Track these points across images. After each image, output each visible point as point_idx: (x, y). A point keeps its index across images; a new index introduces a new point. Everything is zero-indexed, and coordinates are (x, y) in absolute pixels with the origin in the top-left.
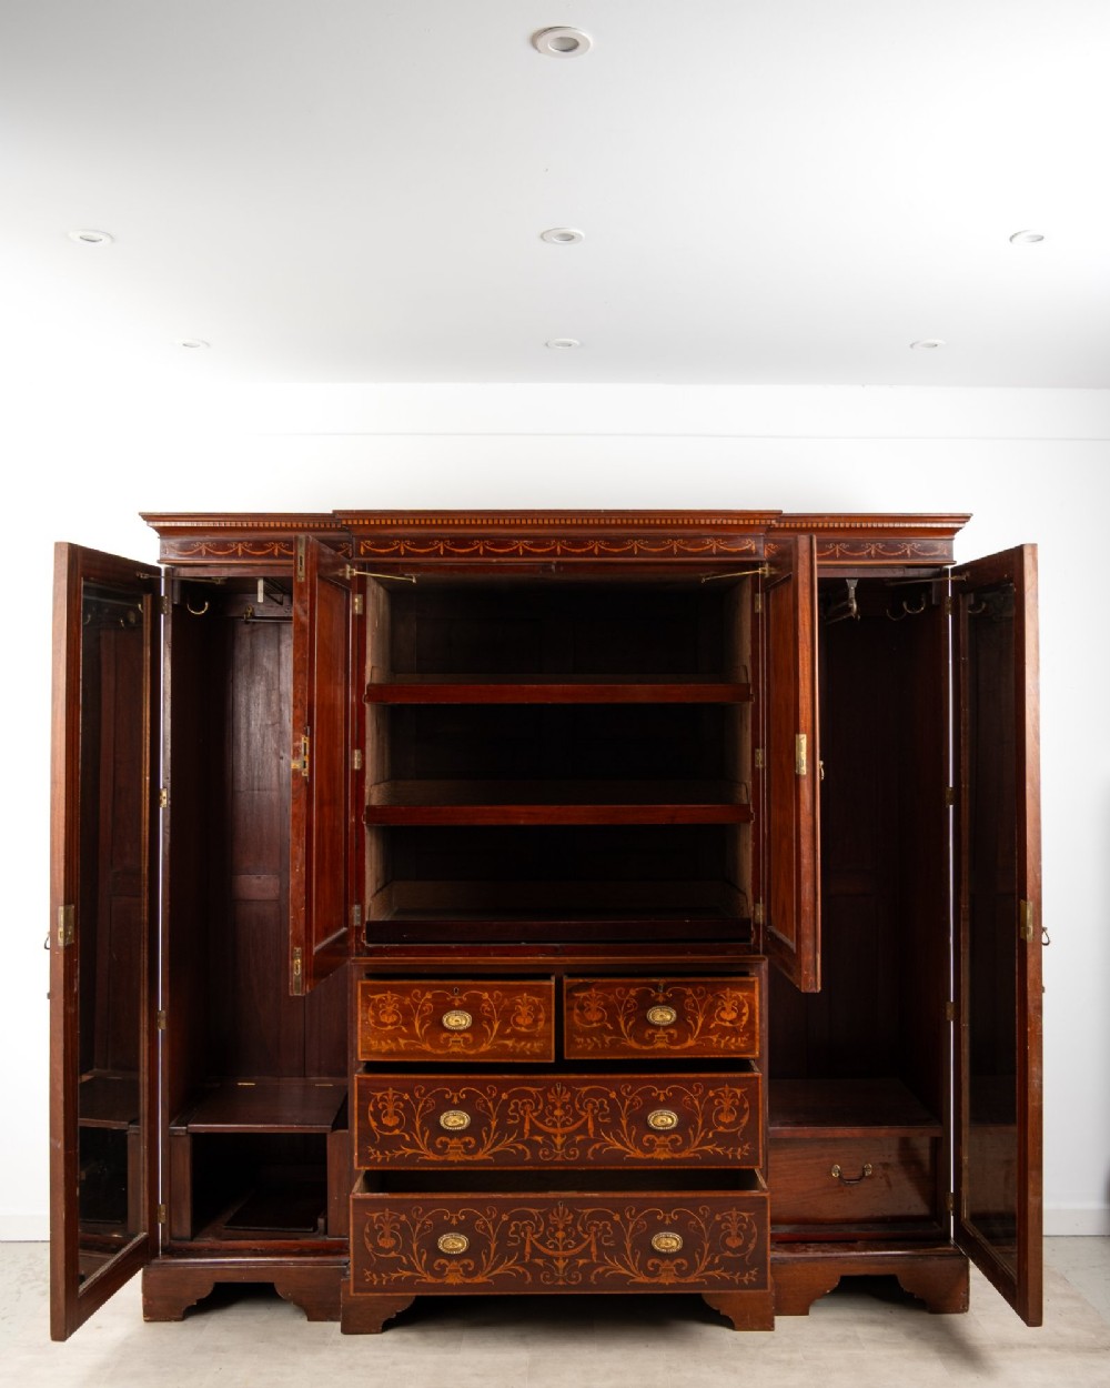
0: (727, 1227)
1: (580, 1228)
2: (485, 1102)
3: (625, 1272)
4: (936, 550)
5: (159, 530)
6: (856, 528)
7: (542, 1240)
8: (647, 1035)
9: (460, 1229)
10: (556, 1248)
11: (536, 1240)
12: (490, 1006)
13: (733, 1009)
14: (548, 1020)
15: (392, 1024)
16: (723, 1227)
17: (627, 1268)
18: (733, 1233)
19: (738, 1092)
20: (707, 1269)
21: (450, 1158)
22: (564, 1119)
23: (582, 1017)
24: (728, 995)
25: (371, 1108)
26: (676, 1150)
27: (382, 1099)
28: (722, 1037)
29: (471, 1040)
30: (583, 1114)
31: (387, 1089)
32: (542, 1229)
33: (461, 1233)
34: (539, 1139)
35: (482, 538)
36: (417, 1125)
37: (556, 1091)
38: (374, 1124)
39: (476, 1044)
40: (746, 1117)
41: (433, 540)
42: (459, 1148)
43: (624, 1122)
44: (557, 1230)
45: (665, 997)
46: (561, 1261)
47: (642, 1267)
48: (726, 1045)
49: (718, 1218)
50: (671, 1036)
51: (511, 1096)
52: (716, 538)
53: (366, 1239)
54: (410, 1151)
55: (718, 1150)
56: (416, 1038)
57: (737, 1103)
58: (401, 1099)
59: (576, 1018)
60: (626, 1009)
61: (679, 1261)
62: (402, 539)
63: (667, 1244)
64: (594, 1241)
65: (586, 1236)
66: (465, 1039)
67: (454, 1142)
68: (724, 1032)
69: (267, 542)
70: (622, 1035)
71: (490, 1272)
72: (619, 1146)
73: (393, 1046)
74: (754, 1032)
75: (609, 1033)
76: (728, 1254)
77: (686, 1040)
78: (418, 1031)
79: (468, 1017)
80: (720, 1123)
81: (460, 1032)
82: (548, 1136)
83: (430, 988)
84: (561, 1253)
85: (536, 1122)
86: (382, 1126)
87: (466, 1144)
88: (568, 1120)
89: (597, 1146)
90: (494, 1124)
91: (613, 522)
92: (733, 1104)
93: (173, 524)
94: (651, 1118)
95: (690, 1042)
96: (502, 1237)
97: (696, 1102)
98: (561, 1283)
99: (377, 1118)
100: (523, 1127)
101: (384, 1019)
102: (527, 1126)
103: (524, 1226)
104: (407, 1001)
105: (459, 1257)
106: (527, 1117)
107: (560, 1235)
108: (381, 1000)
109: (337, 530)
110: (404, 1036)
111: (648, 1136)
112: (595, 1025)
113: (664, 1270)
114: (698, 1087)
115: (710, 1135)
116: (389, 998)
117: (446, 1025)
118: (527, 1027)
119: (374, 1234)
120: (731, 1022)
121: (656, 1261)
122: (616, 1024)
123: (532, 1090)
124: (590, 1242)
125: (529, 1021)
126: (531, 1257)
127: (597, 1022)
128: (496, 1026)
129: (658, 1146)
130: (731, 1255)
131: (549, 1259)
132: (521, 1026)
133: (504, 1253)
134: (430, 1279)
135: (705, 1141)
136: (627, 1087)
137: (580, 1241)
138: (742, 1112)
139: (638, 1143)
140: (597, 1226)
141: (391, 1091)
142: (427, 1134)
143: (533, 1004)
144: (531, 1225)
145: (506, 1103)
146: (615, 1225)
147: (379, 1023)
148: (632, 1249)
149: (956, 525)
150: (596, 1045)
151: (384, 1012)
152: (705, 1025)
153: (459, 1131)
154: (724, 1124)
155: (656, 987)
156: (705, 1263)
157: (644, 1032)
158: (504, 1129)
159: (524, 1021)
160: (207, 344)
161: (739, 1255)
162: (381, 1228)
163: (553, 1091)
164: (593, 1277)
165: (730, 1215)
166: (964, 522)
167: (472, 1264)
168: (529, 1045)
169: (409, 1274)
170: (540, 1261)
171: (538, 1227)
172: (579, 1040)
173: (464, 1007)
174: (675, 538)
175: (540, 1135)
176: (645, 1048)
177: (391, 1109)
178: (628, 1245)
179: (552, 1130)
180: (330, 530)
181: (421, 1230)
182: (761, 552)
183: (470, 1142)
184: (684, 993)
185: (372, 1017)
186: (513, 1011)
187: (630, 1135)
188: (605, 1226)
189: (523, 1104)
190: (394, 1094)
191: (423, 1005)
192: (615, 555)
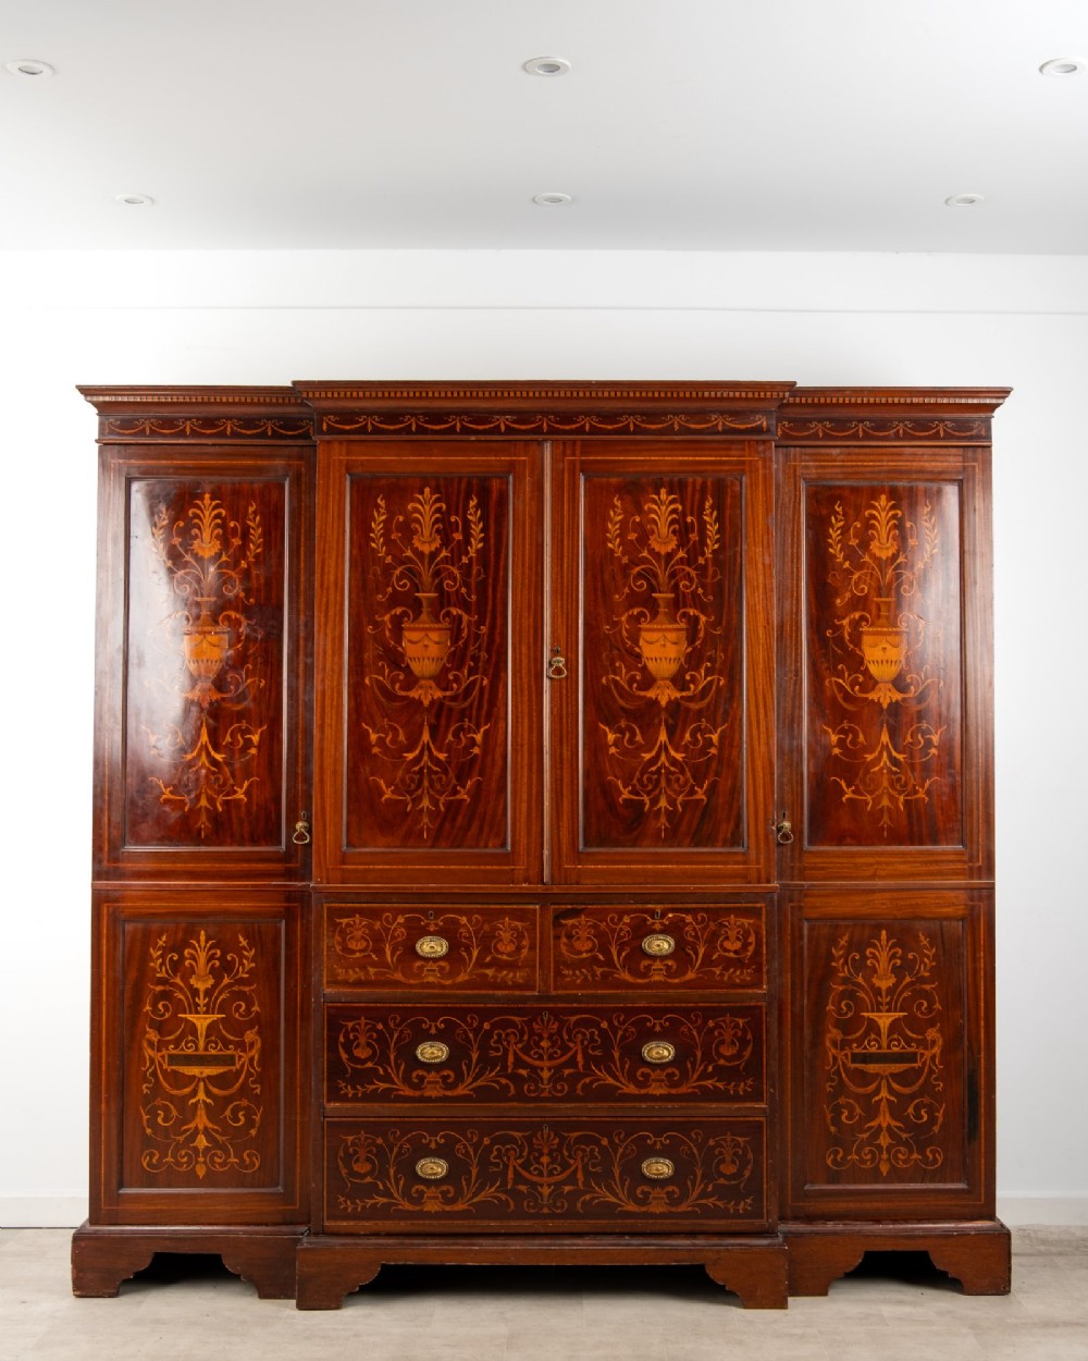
0: (721, 1153)
1: (566, 1153)
2: (465, 1032)
3: (613, 1199)
4: (972, 429)
5: (96, 404)
6: (881, 404)
7: (525, 1166)
8: (642, 967)
9: (438, 1153)
10: (541, 1174)
11: (520, 1165)
12: (469, 931)
13: (738, 939)
14: (532, 948)
15: (360, 951)
16: (716, 1152)
17: (615, 1195)
18: (728, 1159)
19: (741, 1022)
20: (700, 1197)
21: (427, 1094)
22: (551, 1051)
23: (570, 947)
24: (732, 922)
25: (342, 1039)
26: (673, 1085)
27: (354, 1029)
28: (726, 969)
29: (448, 968)
30: (572, 1045)
31: (359, 1019)
32: (525, 1154)
33: (440, 1157)
34: (524, 1072)
35: (459, 413)
36: (392, 1057)
37: (542, 1020)
38: (344, 1056)
39: (453, 973)
40: (750, 1049)
41: (403, 415)
42: (438, 1082)
43: (616, 1055)
44: (541, 1155)
45: (662, 924)
46: (546, 1188)
47: (632, 1196)
48: (730, 977)
49: (711, 1142)
50: (668, 968)
51: (494, 1026)
52: (722, 413)
53: (340, 1164)
54: (383, 1086)
55: (718, 1084)
56: (386, 965)
57: (740, 1033)
58: (374, 1029)
59: (564, 949)
60: (619, 938)
61: (670, 1189)
62: (370, 413)
63: (657, 1170)
64: (580, 1166)
65: (572, 1161)
66: (442, 969)
67: (432, 1076)
68: (728, 963)
69: (218, 419)
70: (615, 967)
71: (472, 1198)
72: (610, 1080)
73: (362, 976)
74: (762, 964)
75: (600, 964)
76: (722, 1181)
77: (685, 973)
78: (389, 959)
79: (445, 943)
80: (721, 1056)
81: (435, 960)
82: (534, 1069)
83: (403, 912)
84: (545, 1179)
85: (521, 1054)
86: (352, 1058)
87: (445, 1078)
88: (556, 1052)
89: (587, 1080)
90: (475, 1056)
91: (606, 394)
92: (735, 1035)
93: (113, 399)
94: (645, 1051)
95: (690, 975)
96: (484, 1163)
97: (695, 1033)
98: (546, 1211)
99: (348, 1050)
100: (507, 1060)
101: (352, 945)
102: (511, 1058)
103: (507, 1150)
104: (378, 925)
105: (437, 1183)
106: (511, 1049)
107: (545, 1160)
108: (348, 925)
109: (296, 404)
110: (374, 965)
111: (643, 1070)
112: (585, 955)
113: (654, 1198)
114: (697, 1016)
115: (710, 1069)
116: (357, 921)
117: (419, 951)
118: (509, 955)
119: (349, 1159)
120: (736, 952)
121: (646, 1189)
122: (607, 953)
123: (516, 1019)
124: (577, 1168)
125: (510, 948)
126: (516, 1182)
127: (587, 952)
128: (475, 954)
129: (653, 1080)
130: (725, 1182)
131: (534, 1185)
132: (502, 953)
133: (486, 1179)
134: (408, 1206)
135: (704, 1076)
136: (618, 1017)
137: (565, 1166)
138: (744, 1043)
139: (632, 1078)
140: (584, 1151)
141: (363, 1021)
142: (402, 1067)
143: (515, 929)
144: (515, 1150)
145: (489, 1034)
146: (603, 1149)
147: (346, 949)
148: (621, 1175)
149: (994, 401)
150: (586, 978)
151: (352, 938)
152: (707, 956)
153: (435, 1064)
154: (725, 1058)
155: (652, 913)
156: (698, 1191)
157: (639, 964)
158: (486, 1062)
159: (506, 948)
160: (152, 200)
161: (733, 1182)
162: (356, 1152)
163: (539, 1019)
164: (579, 1205)
165: (725, 1140)
166: (1004, 398)
167: (452, 1189)
168: (511, 975)
169: (385, 1200)
170: (523, 1188)
171: (522, 1152)
172: (566, 972)
173: (439, 933)
174: (676, 414)
175: (524, 1068)
176: (639, 981)
177: (362, 1040)
178: (617, 1172)
179: (537, 1063)
180: (290, 404)
181: (399, 1154)
182: (773, 429)
183: (449, 1076)
184: (683, 920)
185: (339, 943)
186: (494, 937)
187: (623, 1068)
188: (592, 1151)
189: (507, 1035)
190: (366, 1024)
191: (395, 929)
192: (609, 432)
